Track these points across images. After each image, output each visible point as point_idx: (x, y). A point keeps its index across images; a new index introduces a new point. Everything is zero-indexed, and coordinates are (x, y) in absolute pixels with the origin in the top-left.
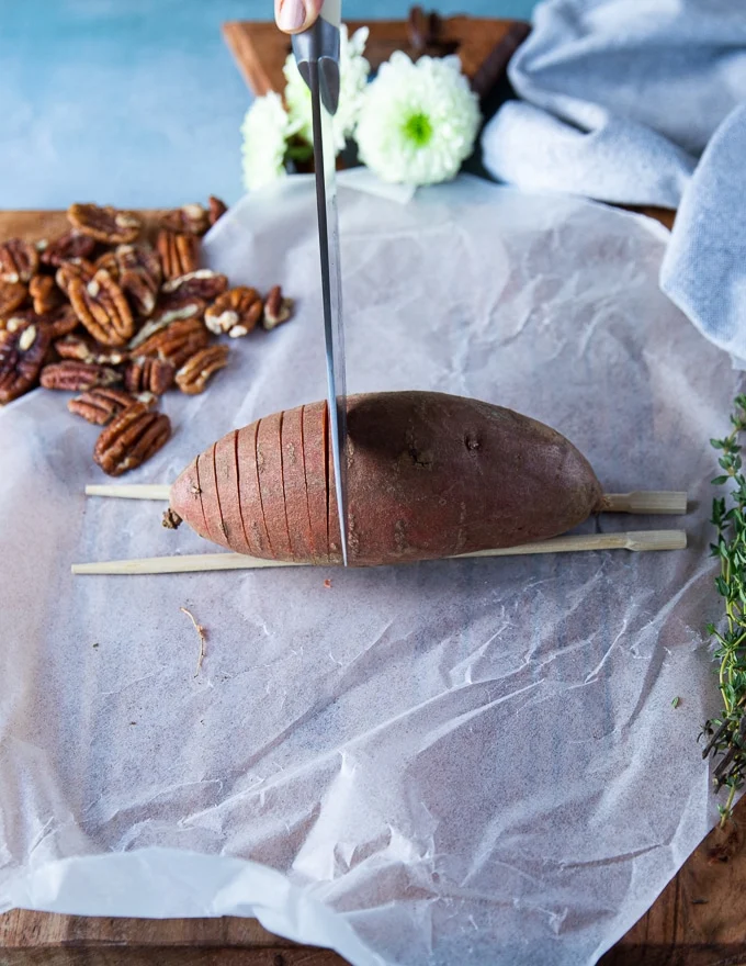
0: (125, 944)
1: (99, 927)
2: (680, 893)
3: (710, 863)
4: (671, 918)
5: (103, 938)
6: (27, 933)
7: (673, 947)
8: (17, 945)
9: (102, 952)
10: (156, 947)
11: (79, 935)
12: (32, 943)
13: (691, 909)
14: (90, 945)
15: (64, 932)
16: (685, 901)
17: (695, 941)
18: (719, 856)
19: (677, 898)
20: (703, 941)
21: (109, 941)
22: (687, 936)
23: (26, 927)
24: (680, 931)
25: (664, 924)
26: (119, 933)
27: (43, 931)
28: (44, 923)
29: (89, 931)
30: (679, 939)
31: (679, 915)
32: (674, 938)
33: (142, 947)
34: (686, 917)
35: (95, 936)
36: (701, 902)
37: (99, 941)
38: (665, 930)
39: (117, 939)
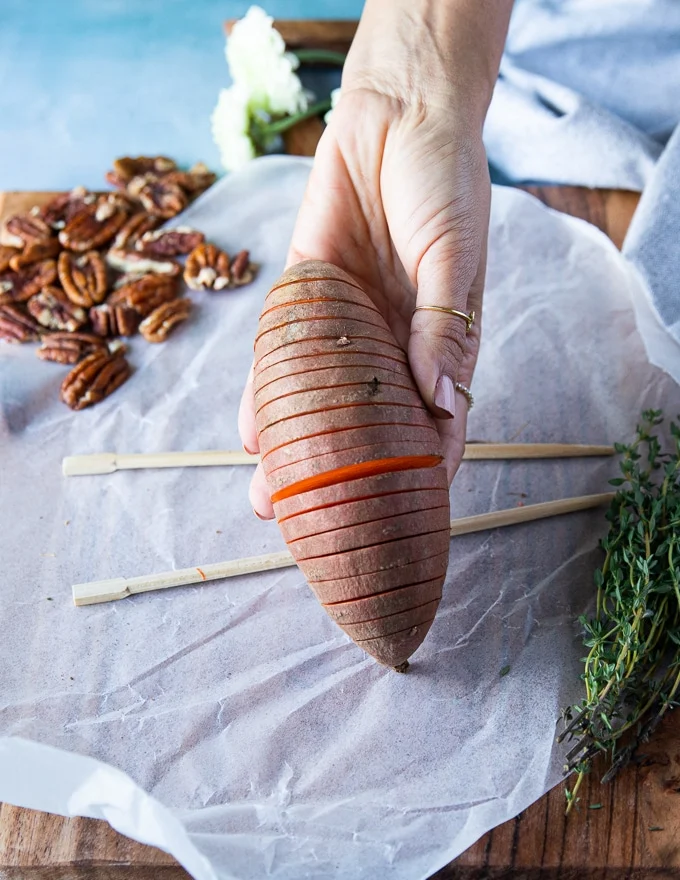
0: (129, 864)
1: (106, 848)
2: (638, 820)
3: (665, 794)
4: (629, 843)
5: (110, 858)
6: (39, 854)
7: (631, 870)
8: (30, 864)
9: (107, 871)
10: (158, 867)
11: (87, 855)
12: (44, 862)
13: (648, 835)
14: (97, 865)
15: (73, 853)
16: (643, 829)
17: (651, 865)
18: (674, 787)
19: (635, 826)
20: (659, 865)
21: (114, 862)
22: (644, 860)
23: (38, 848)
24: (637, 856)
25: (623, 849)
26: (124, 854)
27: (53, 852)
28: (54, 845)
29: (96, 852)
30: (637, 863)
31: (637, 842)
32: (632, 862)
33: (144, 867)
34: (643, 843)
35: (101, 856)
36: (658, 830)
37: (105, 861)
38: (624, 855)
39: (122, 859)
